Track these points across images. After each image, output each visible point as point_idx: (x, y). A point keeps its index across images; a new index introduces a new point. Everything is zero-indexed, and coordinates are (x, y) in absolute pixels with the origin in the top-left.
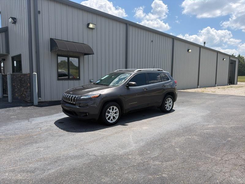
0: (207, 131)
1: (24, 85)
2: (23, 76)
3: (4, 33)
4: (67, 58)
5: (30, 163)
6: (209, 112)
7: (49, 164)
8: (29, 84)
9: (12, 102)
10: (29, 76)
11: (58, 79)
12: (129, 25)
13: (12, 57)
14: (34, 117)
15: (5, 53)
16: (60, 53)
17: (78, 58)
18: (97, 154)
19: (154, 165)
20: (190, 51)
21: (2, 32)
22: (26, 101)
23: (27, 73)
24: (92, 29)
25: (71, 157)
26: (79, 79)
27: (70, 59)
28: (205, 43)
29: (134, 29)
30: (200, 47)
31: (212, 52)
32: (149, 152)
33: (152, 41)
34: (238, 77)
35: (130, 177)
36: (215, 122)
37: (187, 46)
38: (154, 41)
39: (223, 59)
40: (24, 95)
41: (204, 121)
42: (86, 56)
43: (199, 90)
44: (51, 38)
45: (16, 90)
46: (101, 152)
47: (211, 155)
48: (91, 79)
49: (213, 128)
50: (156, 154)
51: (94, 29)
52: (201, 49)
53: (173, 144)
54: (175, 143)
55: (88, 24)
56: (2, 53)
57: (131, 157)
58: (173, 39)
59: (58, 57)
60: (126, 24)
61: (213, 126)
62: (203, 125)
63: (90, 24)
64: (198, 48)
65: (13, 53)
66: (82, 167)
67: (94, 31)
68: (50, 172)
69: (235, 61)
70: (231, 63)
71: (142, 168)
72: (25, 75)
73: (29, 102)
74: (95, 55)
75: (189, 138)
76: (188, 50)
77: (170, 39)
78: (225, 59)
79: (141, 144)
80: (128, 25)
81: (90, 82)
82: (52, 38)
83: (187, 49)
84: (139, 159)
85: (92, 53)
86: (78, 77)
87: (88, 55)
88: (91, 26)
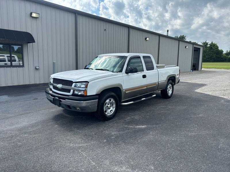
17: (21, 46)
20: (148, 39)
24: (36, 18)
26: (23, 66)
30: (160, 36)
33: (105, 30)
34: (203, 63)
37: (146, 35)
38: (107, 30)
39: (186, 47)
42: (30, 45)
48: (37, 66)
51: (38, 18)
52: (161, 38)
58: (129, 28)
60: (75, 13)
64: (158, 37)
67: (39, 21)
69: (200, 49)
70: (194, 51)
76: (146, 38)
77: (126, 28)
78: (187, 47)
80: (77, 14)
81: (35, 69)
83: (145, 38)
86: (22, 65)
87: (32, 43)
88: (34, 15)
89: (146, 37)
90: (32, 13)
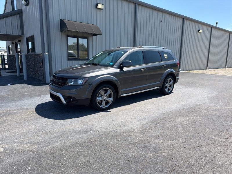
0: (213, 112)
1: (38, 64)
2: (37, 56)
3: (19, 15)
4: (76, 39)
5: (38, 136)
6: (216, 93)
7: (55, 138)
8: (41, 64)
9: (27, 80)
10: (41, 56)
11: (69, 59)
12: (138, 4)
13: (26, 38)
14: (45, 94)
15: (20, 34)
16: (69, 34)
17: (87, 38)
18: (100, 130)
19: (155, 144)
20: (201, 31)
21: (17, 14)
22: (39, 80)
23: (40, 53)
24: (101, 9)
25: (75, 132)
27: (79, 39)
28: (217, 23)
29: (143, 8)
30: (212, 27)
31: (225, 33)
32: (151, 130)
33: (161, 21)
35: (130, 153)
36: (221, 103)
37: (198, 26)
38: (163, 22)
40: (38, 74)
41: (210, 102)
42: (95, 37)
43: (208, 71)
44: (60, 19)
45: (31, 69)
46: (104, 128)
47: (215, 136)
49: (219, 110)
50: (158, 132)
51: (103, 9)
52: (213, 29)
53: (176, 124)
54: (178, 123)
55: (97, 5)
56: (17, 34)
57: (132, 135)
58: (183, 19)
59: (68, 38)
60: (135, 4)
61: (219, 107)
62: (209, 106)
63: (99, 4)
64: (210, 29)
65: (27, 34)
66: (85, 142)
67: (103, 11)
68: (55, 145)
71: (143, 146)
72: (38, 55)
73: (42, 80)
74: (103, 36)
75: (193, 118)
76: (199, 31)
77: (180, 19)
79: (144, 123)
82: (62, 19)
83: (197, 30)
84: (140, 137)
85: (101, 34)
86: (87, 58)
87: (96, 36)
88: (100, 6)
89: (199, 29)
90: (98, 4)
